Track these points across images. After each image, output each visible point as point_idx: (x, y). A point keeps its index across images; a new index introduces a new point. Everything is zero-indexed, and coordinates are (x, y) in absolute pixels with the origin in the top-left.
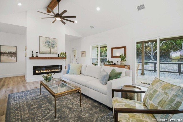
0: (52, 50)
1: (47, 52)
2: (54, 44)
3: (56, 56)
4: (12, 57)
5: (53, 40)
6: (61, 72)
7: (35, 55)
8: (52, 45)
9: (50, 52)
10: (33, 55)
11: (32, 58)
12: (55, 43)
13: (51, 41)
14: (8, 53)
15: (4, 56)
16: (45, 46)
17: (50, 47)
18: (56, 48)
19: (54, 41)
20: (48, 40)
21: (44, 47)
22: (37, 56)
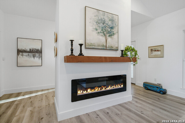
0: (109, 39)
1: (99, 46)
2: (112, 28)
3: (118, 54)
4: (35, 58)
5: (110, 16)
6: (125, 90)
7: (76, 53)
8: (109, 30)
9: (105, 45)
10: (72, 50)
11: (70, 59)
12: (114, 25)
13: (107, 19)
14: (29, 50)
15: (22, 55)
16: (97, 30)
17: (105, 32)
18: (115, 37)
19: (112, 20)
20: (102, 17)
21: (95, 33)
22: (81, 54)
